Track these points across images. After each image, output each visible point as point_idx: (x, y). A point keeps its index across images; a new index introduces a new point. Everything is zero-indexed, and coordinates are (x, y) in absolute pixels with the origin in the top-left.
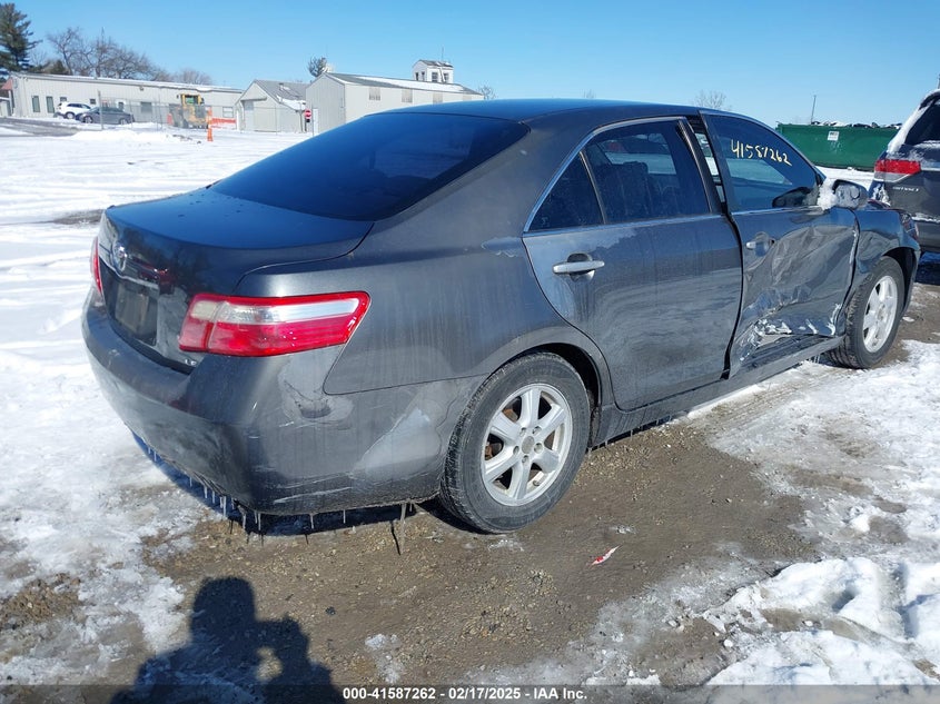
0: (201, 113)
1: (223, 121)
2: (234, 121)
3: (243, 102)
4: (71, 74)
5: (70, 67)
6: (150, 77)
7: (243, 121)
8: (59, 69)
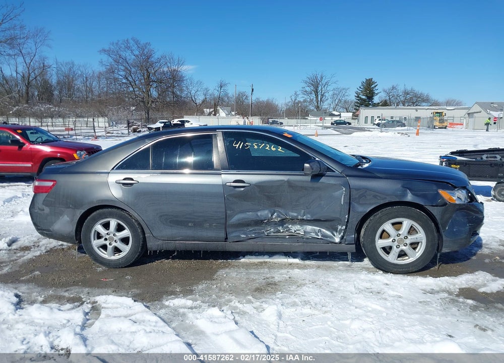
0: (442, 121)
1: (458, 124)
2: (462, 124)
3: (469, 114)
4: (391, 105)
5: (390, 102)
6: (429, 104)
7: (467, 124)
8: (385, 104)
